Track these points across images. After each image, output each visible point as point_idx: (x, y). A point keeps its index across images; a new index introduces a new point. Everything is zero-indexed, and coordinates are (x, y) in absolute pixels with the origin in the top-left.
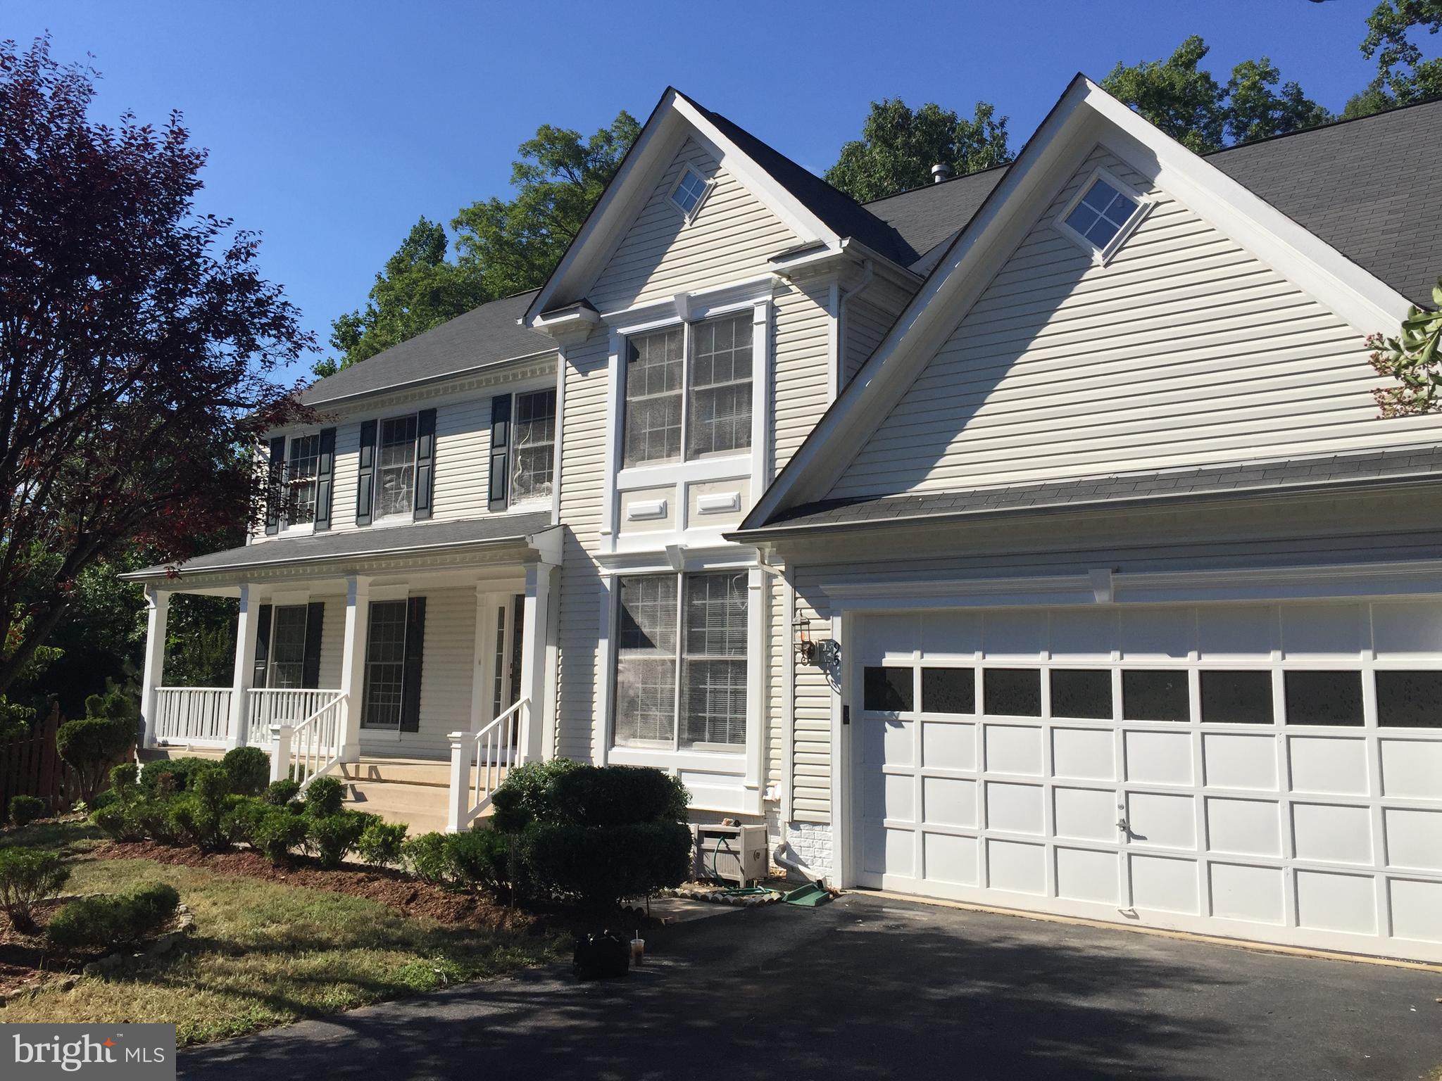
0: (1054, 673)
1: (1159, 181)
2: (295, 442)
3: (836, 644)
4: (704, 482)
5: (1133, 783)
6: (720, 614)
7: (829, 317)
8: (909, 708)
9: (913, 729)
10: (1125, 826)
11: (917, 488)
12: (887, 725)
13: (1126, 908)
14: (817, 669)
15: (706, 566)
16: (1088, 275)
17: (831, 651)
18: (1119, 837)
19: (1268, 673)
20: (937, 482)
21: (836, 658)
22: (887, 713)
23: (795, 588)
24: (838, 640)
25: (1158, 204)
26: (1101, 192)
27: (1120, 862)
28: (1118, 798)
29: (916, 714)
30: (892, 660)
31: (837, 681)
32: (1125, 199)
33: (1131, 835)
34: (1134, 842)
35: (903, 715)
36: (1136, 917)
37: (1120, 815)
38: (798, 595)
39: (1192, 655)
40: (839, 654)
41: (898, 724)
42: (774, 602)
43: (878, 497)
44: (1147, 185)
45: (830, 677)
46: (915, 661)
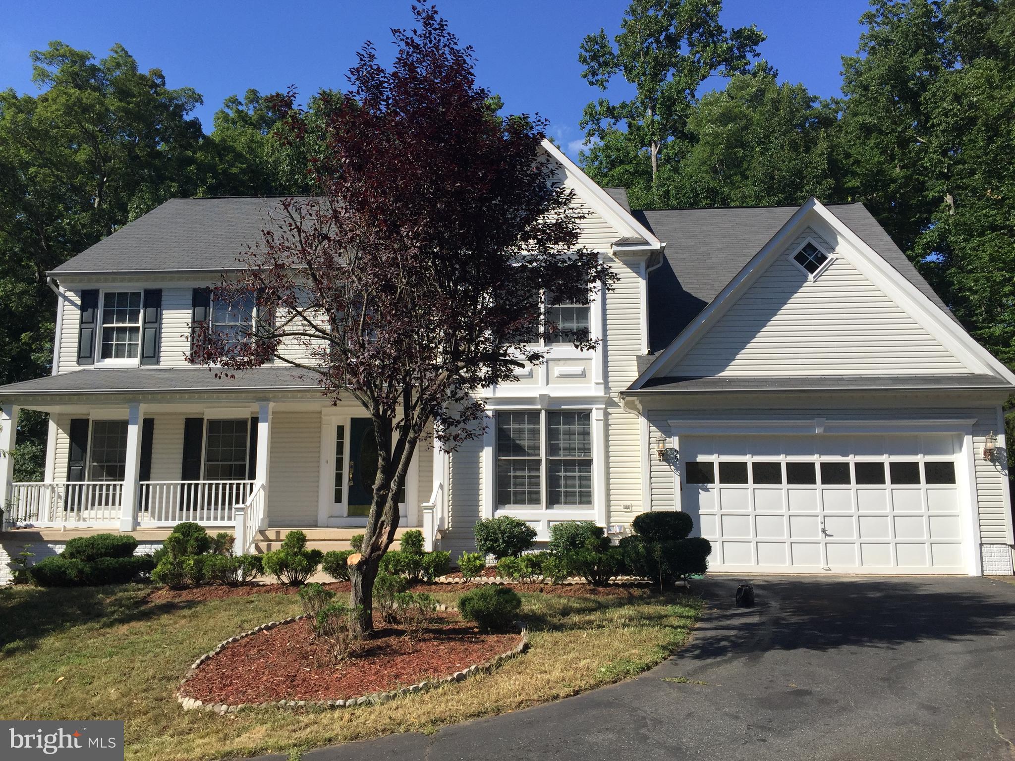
0: (789, 465)
1: (837, 249)
2: (107, 295)
3: (676, 450)
4: (559, 360)
5: (827, 512)
6: (570, 434)
7: (640, 279)
8: (713, 482)
9: (715, 492)
10: (824, 531)
11: (720, 375)
12: (700, 490)
13: (826, 567)
14: (664, 463)
15: (563, 407)
16: (806, 284)
17: (673, 454)
18: (821, 535)
19: (883, 464)
20: (728, 373)
21: (676, 457)
22: (700, 485)
23: (649, 421)
24: (677, 448)
25: (837, 259)
26: (810, 247)
27: (821, 547)
28: (820, 519)
29: (716, 485)
30: (701, 458)
31: (677, 469)
32: (822, 254)
33: (826, 535)
34: (828, 538)
35: (709, 486)
36: (830, 570)
37: (820, 527)
38: (651, 425)
39: (851, 456)
40: (678, 455)
41: (707, 490)
42: (610, 428)
43: (701, 377)
44: (832, 249)
45: (672, 467)
46: (715, 459)
